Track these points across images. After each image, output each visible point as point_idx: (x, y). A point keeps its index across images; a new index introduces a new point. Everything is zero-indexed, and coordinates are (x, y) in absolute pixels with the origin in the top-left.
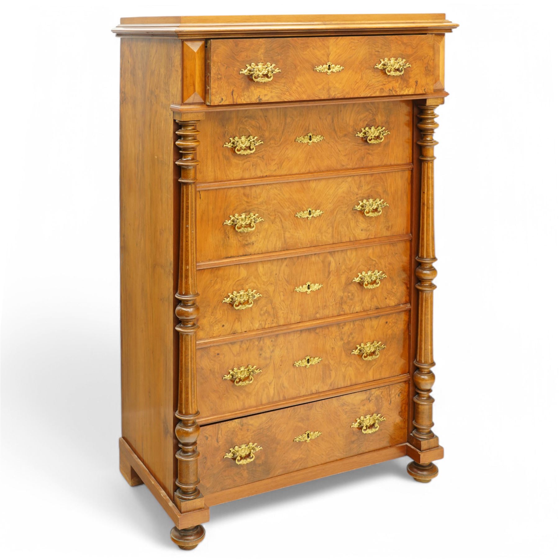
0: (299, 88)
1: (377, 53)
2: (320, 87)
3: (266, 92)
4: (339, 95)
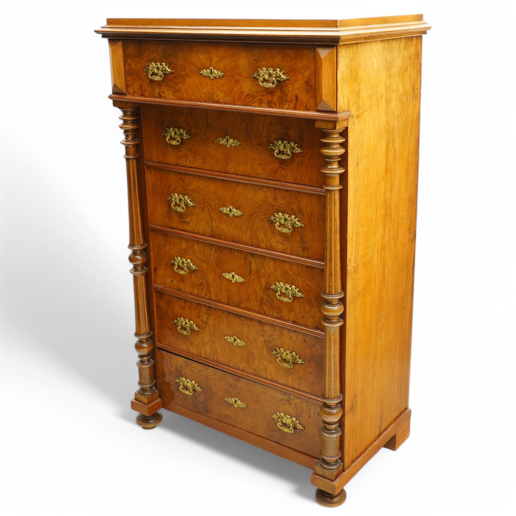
0: (188, 90)
1: (254, 62)
2: (205, 90)
3: (163, 89)
4: (221, 100)
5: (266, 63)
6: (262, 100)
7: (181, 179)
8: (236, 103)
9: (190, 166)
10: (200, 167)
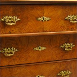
0: (29, 28)
1: (66, 13)
2: (39, 27)
3: (13, 29)
4: (48, 31)
5: (72, 13)
6: (68, 28)
7: (10, 71)
8: (56, 31)
9: (17, 64)
10: (23, 63)
